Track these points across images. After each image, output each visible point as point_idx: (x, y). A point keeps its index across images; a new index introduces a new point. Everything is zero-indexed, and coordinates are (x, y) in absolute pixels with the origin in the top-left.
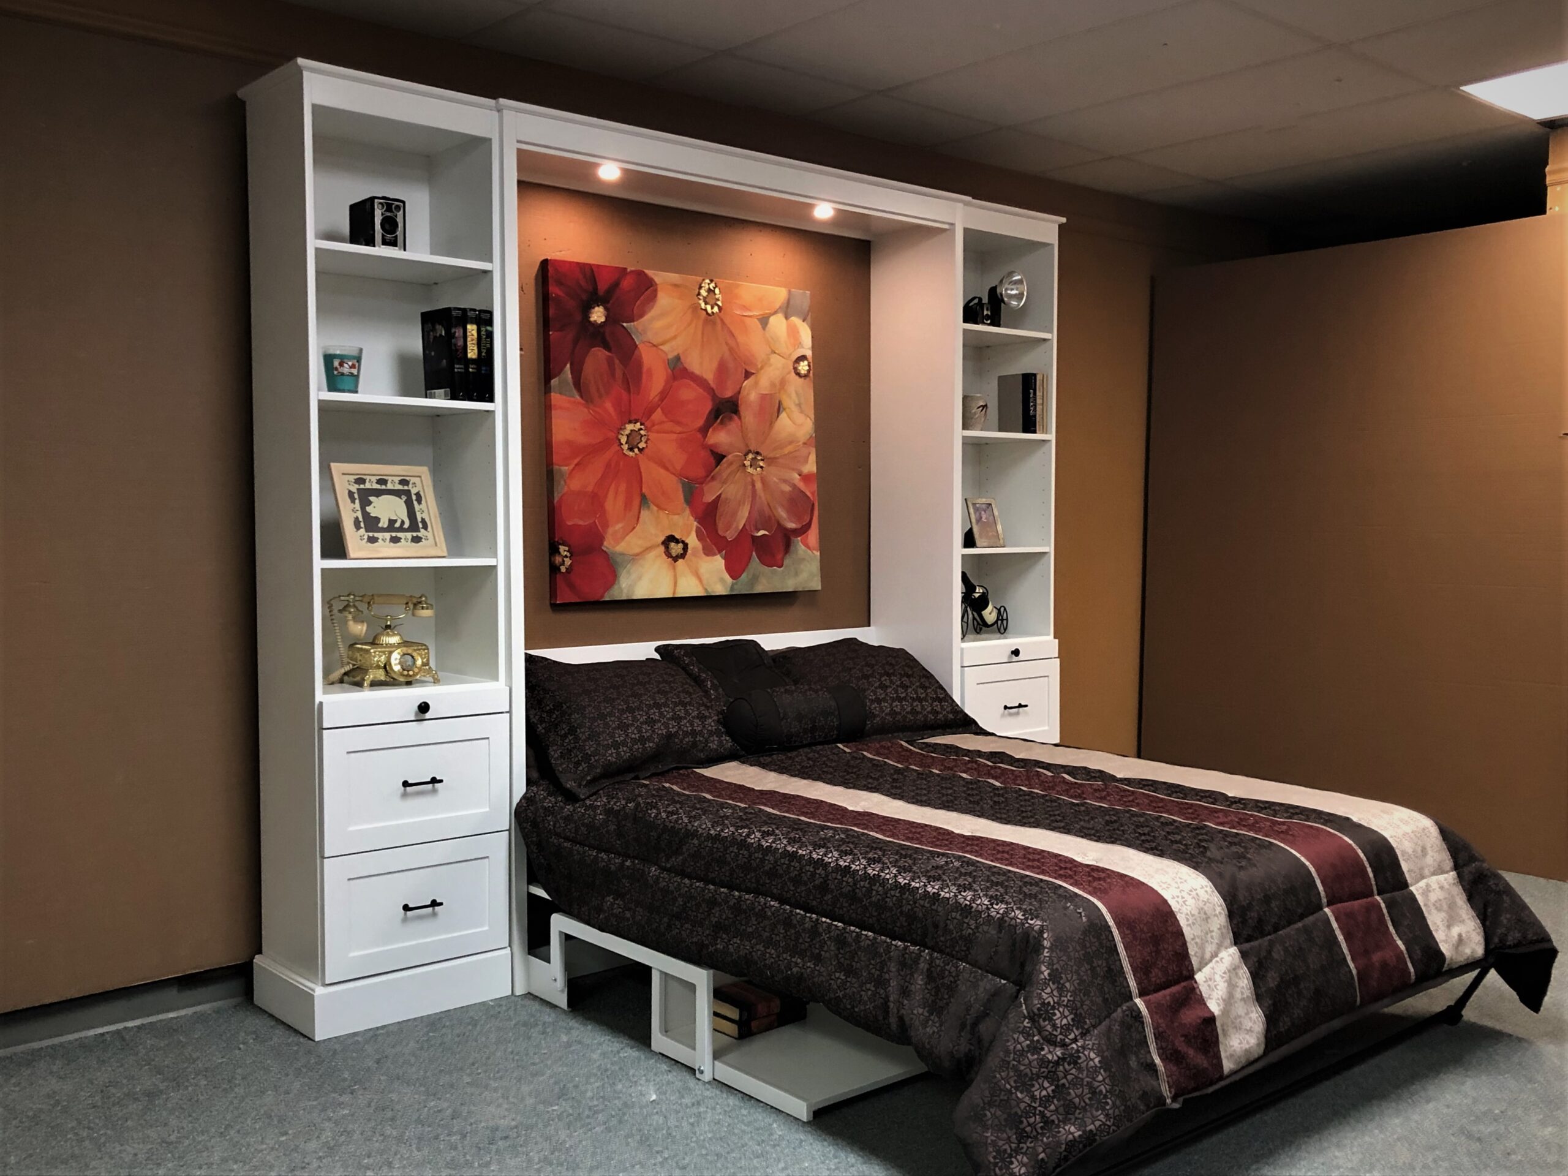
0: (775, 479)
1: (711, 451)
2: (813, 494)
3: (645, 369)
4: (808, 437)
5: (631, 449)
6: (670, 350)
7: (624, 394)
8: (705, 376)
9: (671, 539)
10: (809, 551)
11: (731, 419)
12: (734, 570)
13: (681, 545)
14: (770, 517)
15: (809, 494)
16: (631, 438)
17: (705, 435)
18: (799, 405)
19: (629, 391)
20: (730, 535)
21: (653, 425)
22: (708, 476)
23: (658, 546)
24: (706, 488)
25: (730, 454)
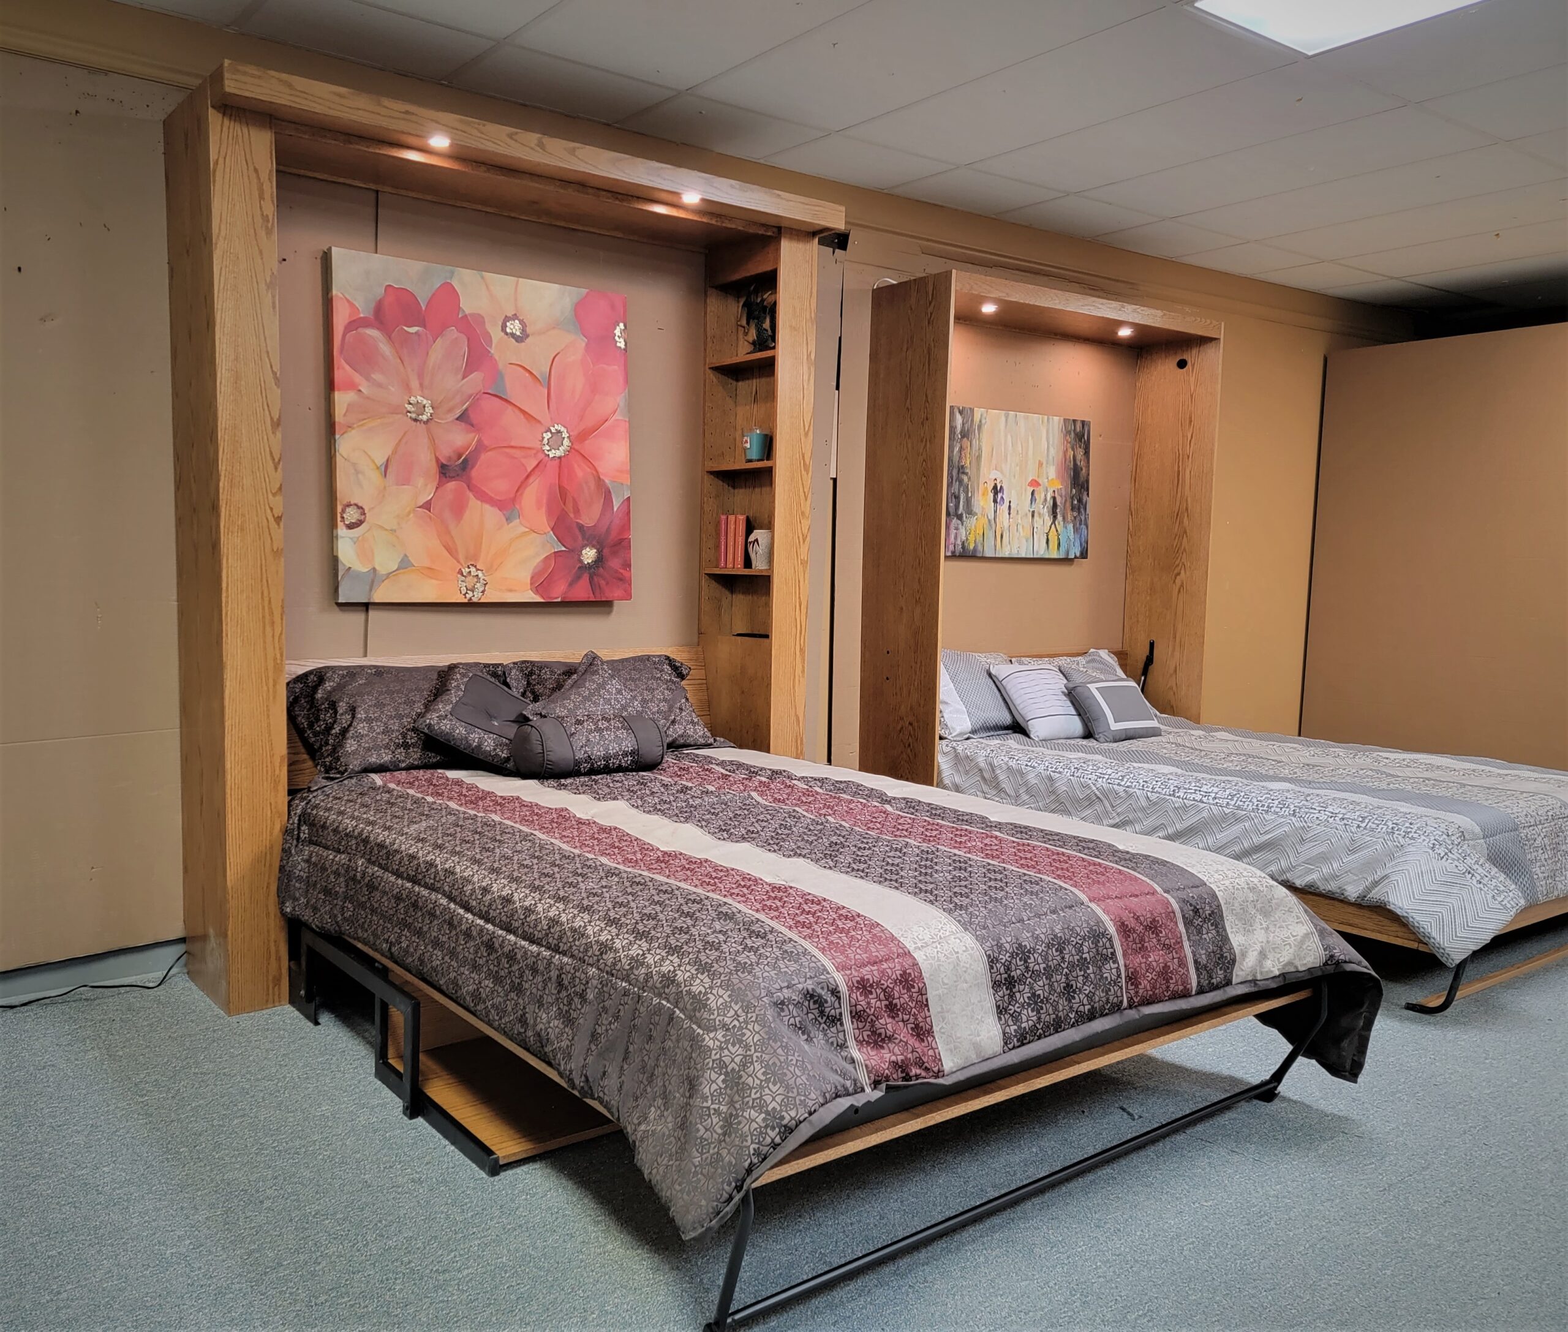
0: (393, 389)
1: (472, 425)
3: (544, 510)
4: (345, 436)
5: (559, 432)
6: (517, 527)
7: (565, 485)
8: (479, 502)
9: (519, 339)
10: (349, 298)
11: (450, 459)
12: (448, 293)
13: (508, 330)
14: (402, 344)
15: (347, 367)
17: (479, 441)
18: (357, 472)
19: (561, 488)
20: (452, 333)
21: (536, 454)
22: (478, 400)
23: (533, 334)
24: (480, 388)
25: (452, 421)
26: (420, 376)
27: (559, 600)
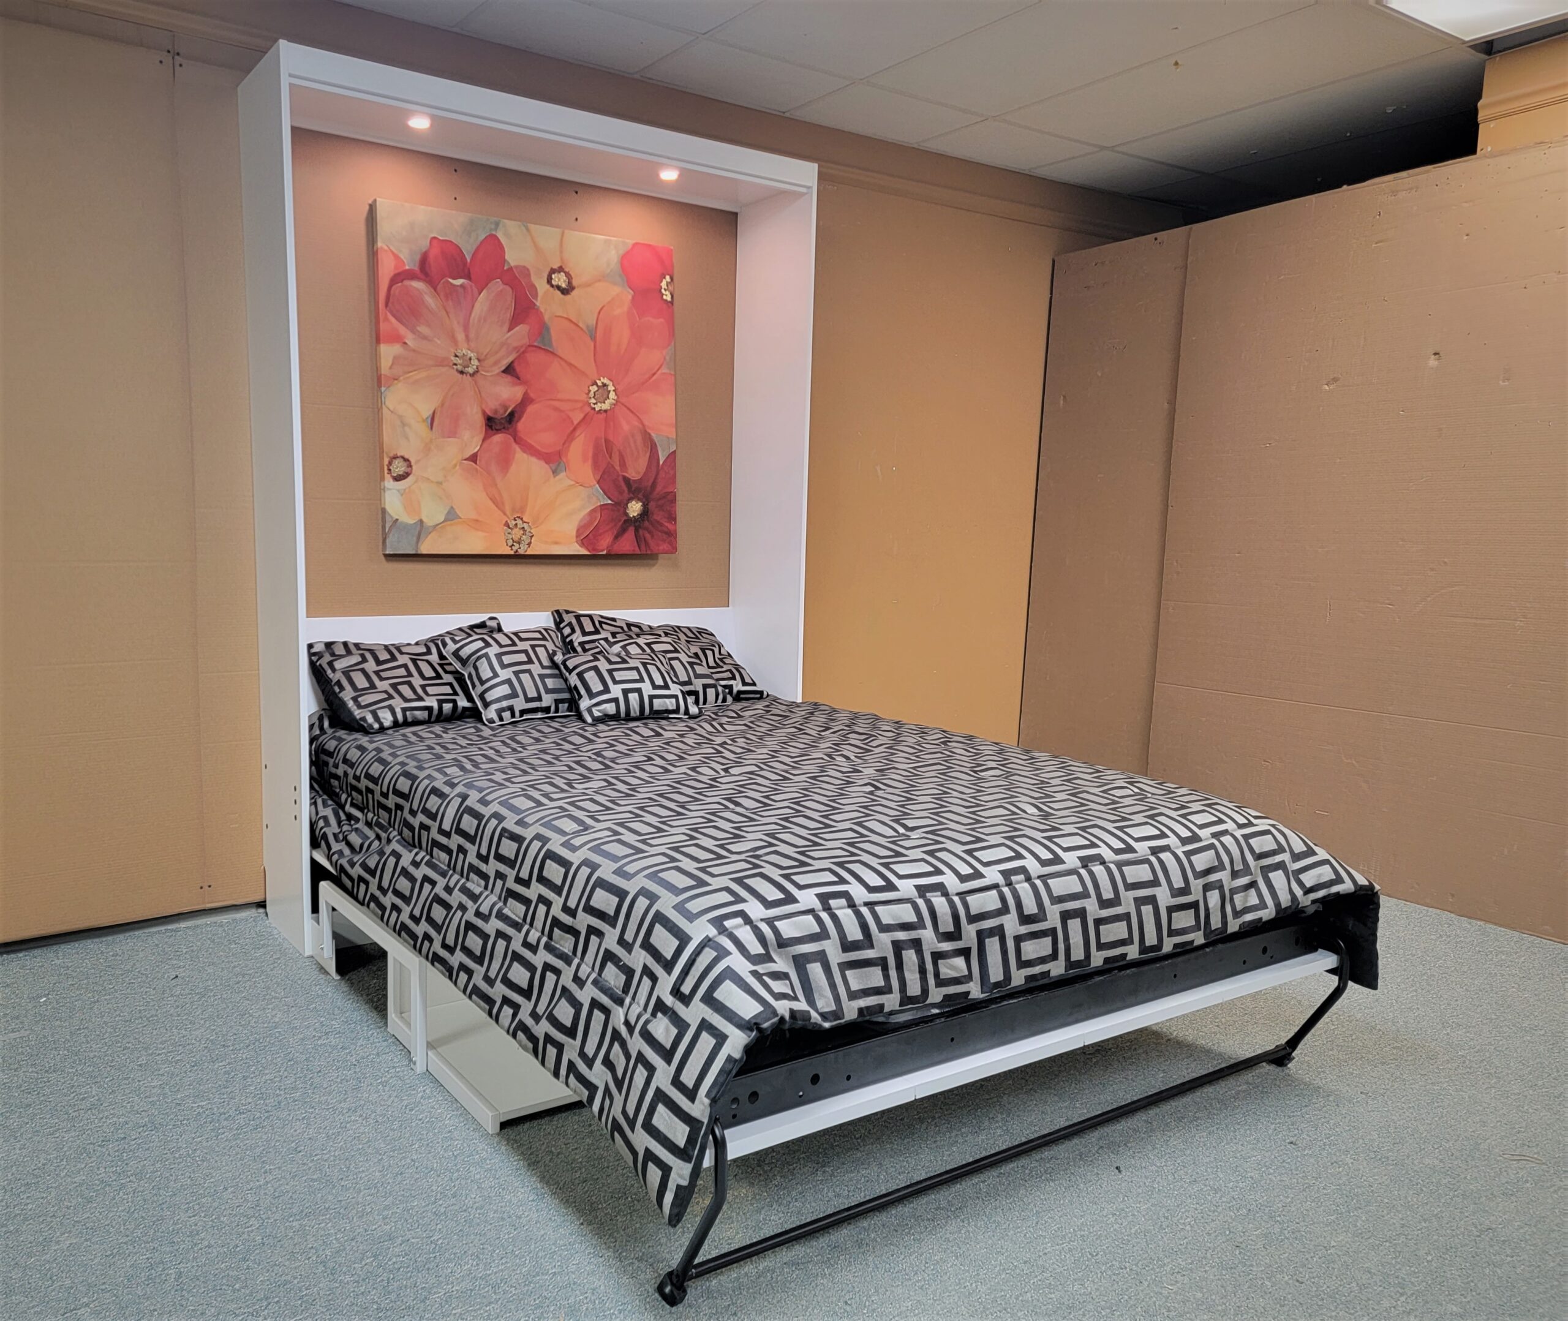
0: (439, 342)
1: (518, 378)
2: (386, 319)
3: (590, 462)
4: (391, 388)
5: (605, 385)
6: (563, 480)
7: (611, 438)
8: (525, 455)
9: (565, 292)
10: (394, 250)
11: (496, 412)
12: (493, 246)
13: (553, 282)
14: (447, 297)
15: (393, 320)
16: (605, 396)
17: (526, 395)
18: (404, 424)
19: (607, 441)
20: (497, 285)
21: (582, 407)
22: (524, 352)
23: (578, 287)
24: (526, 341)
25: (498, 374)
26: (466, 328)
27: (604, 553)
